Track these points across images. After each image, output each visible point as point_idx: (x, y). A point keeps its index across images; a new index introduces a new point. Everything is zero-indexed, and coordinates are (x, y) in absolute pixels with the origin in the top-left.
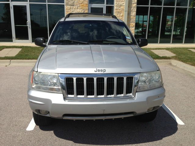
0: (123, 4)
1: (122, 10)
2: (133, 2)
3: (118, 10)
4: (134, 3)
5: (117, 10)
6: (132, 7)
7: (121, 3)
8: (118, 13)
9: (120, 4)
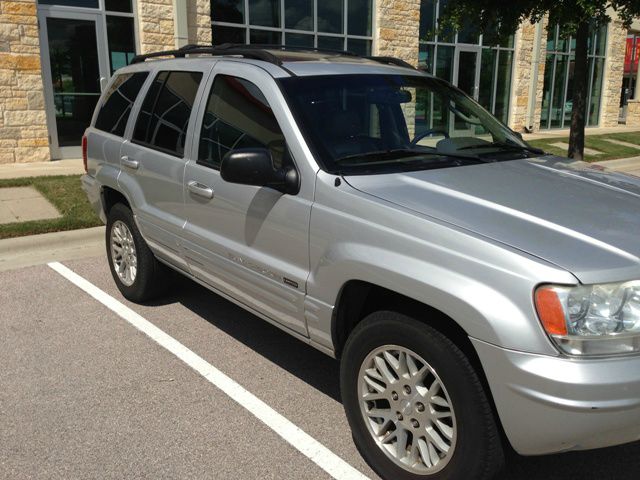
0: (168, 12)
1: (168, 34)
2: (199, 10)
3: (154, 35)
4: (203, 14)
5: (148, 31)
6: (199, 26)
7: (161, 9)
8: (154, 43)
9: (157, 12)
